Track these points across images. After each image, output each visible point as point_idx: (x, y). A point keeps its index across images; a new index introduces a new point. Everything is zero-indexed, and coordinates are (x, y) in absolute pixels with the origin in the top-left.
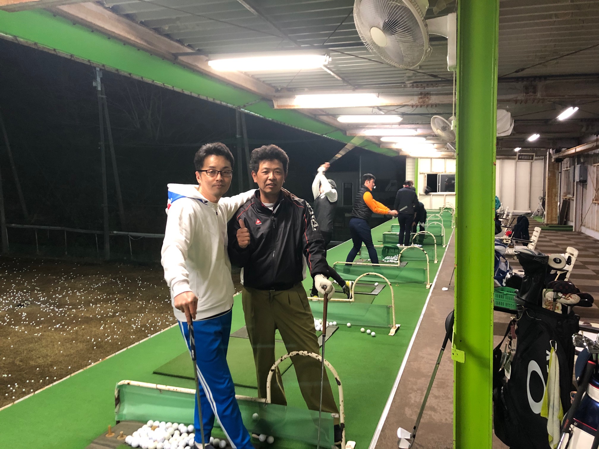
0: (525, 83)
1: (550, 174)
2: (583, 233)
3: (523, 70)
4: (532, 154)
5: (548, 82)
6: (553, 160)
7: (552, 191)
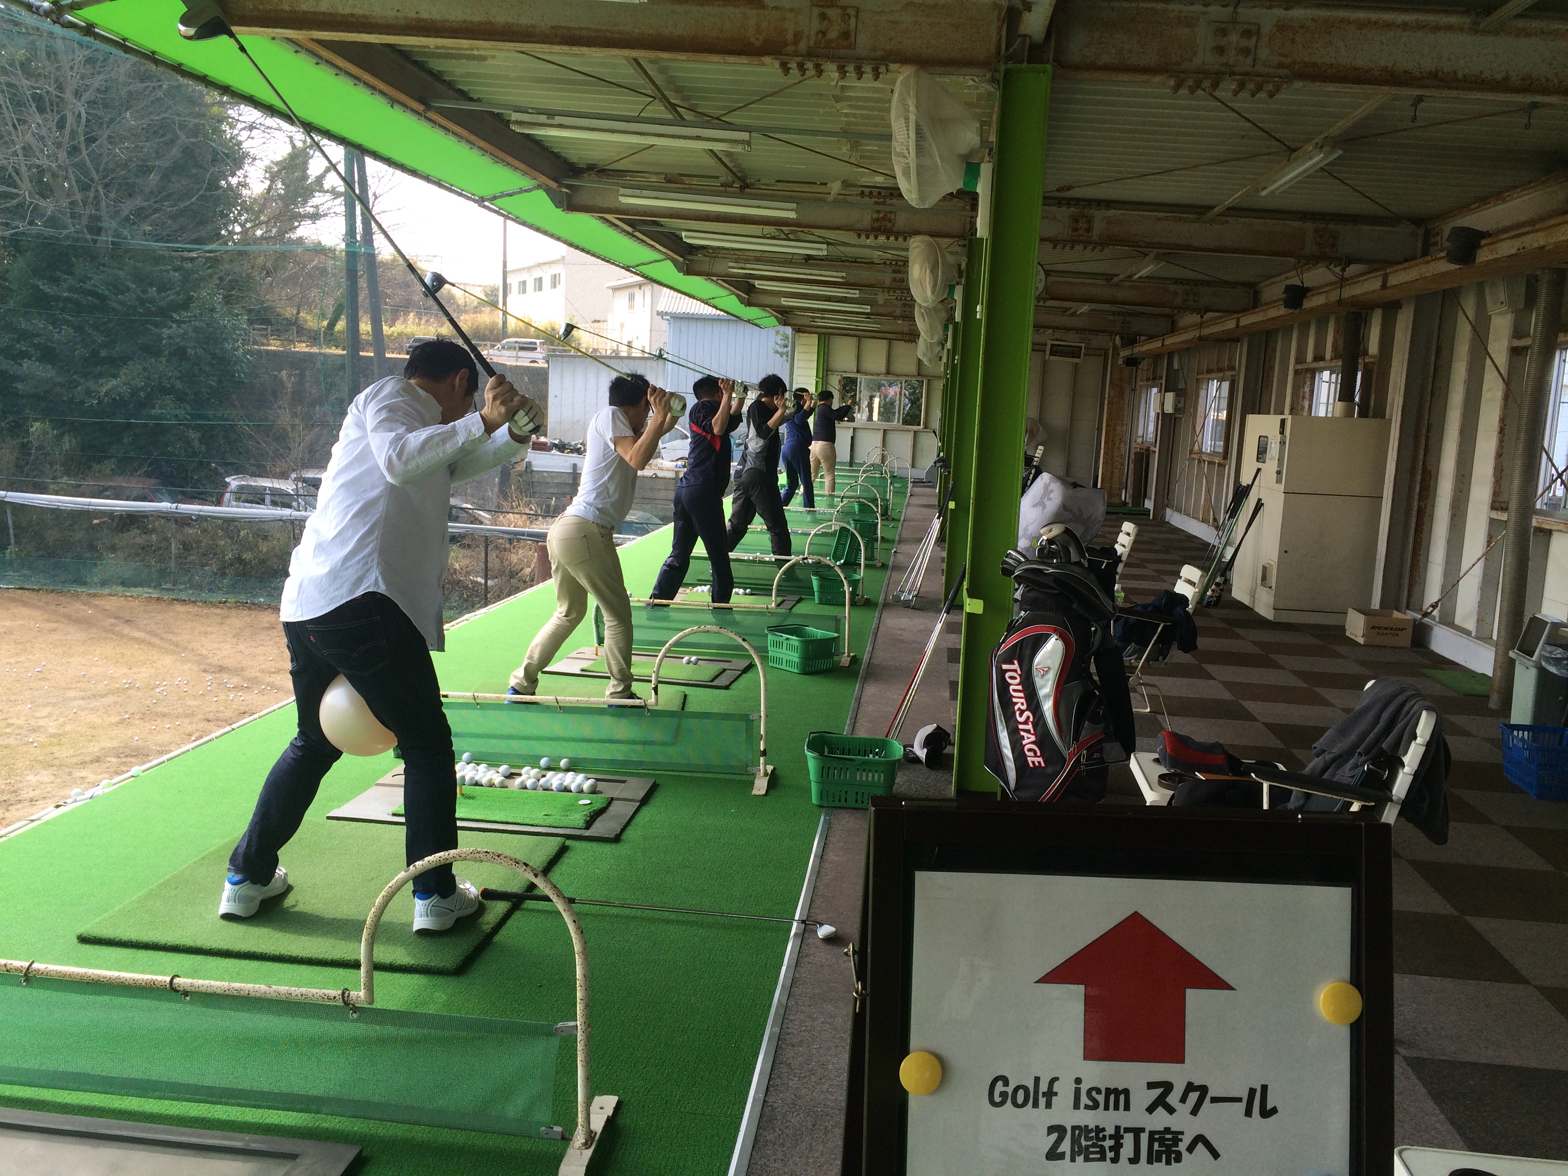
0: (1073, 209)
1: (1112, 393)
2: (1168, 523)
3: (1069, 188)
4: (1080, 345)
5: (1112, 212)
6: (1120, 362)
7: (1115, 430)
